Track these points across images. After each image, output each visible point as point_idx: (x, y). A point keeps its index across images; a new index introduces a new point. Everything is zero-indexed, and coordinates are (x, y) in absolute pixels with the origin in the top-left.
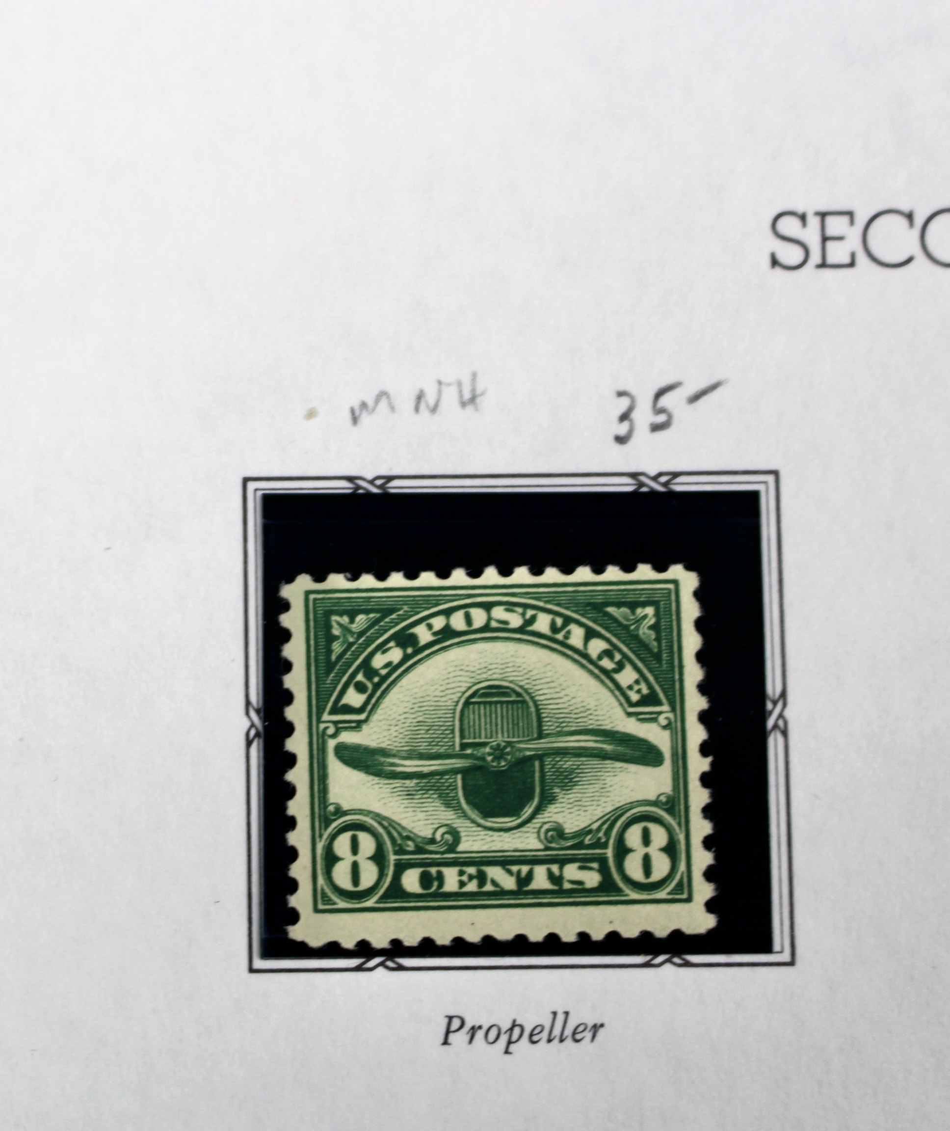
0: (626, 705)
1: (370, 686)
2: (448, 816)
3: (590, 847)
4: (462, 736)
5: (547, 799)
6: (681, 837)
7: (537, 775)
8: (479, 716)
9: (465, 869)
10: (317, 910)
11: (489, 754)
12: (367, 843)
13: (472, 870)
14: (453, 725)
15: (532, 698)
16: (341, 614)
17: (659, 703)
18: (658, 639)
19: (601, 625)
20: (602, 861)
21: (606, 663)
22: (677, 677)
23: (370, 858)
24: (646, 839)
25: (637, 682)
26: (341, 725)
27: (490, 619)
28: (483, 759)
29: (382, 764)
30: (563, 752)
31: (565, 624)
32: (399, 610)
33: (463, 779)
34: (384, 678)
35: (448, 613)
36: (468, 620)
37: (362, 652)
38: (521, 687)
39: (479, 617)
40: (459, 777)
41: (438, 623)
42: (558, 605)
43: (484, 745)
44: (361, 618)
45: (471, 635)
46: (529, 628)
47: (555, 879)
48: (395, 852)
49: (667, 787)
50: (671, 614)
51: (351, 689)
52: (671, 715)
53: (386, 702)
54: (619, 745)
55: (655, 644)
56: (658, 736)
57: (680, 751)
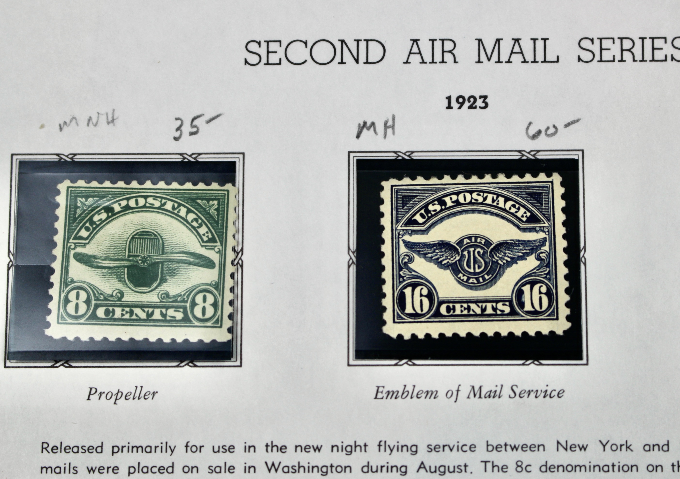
0: (201, 242)
1: (91, 228)
2: (120, 286)
3: (181, 302)
4: (129, 252)
5: (163, 280)
6: (220, 300)
7: (160, 270)
8: (137, 244)
9: (125, 308)
10: (58, 323)
11: (140, 260)
12: (83, 296)
13: (128, 309)
14: (126, 247)
15: (161, 237)
16: (82, 197)
17: (216, 242)
18: (218, 215)
19: (194, 208)
20: (185, 308)
21: (195, 224)
22: (224, 231)
23: (84, 302)
24: (205, 300)
25: (207, 232)
26: (76, 245)
27: (146, 202)
28: (138, 262)
29: (93, 262)
30: (172, 261)
31: (178, 207)
32: (107, 197)
33: (128, 270)
34: (98, 226)
35: (128, 199)
36: (137, 203)
37: (89, 214)
38: (157, 232)
39: (142, 202)
40: (126, 269)
41: (124, 203)
42: (176, 198)
43: (138, 256)
44: (90, 199)
45: (137, 209)
46: (163, 207)
47: (164, 315)
48: (95, 300)
49: (216, 278)
50: (225, 205)
51: (83, 230)
52: (220, 248)
53: (98, 236)
54: (197, 259)
55: (216, 216)
56: (214, 256)
57: (223, 263)
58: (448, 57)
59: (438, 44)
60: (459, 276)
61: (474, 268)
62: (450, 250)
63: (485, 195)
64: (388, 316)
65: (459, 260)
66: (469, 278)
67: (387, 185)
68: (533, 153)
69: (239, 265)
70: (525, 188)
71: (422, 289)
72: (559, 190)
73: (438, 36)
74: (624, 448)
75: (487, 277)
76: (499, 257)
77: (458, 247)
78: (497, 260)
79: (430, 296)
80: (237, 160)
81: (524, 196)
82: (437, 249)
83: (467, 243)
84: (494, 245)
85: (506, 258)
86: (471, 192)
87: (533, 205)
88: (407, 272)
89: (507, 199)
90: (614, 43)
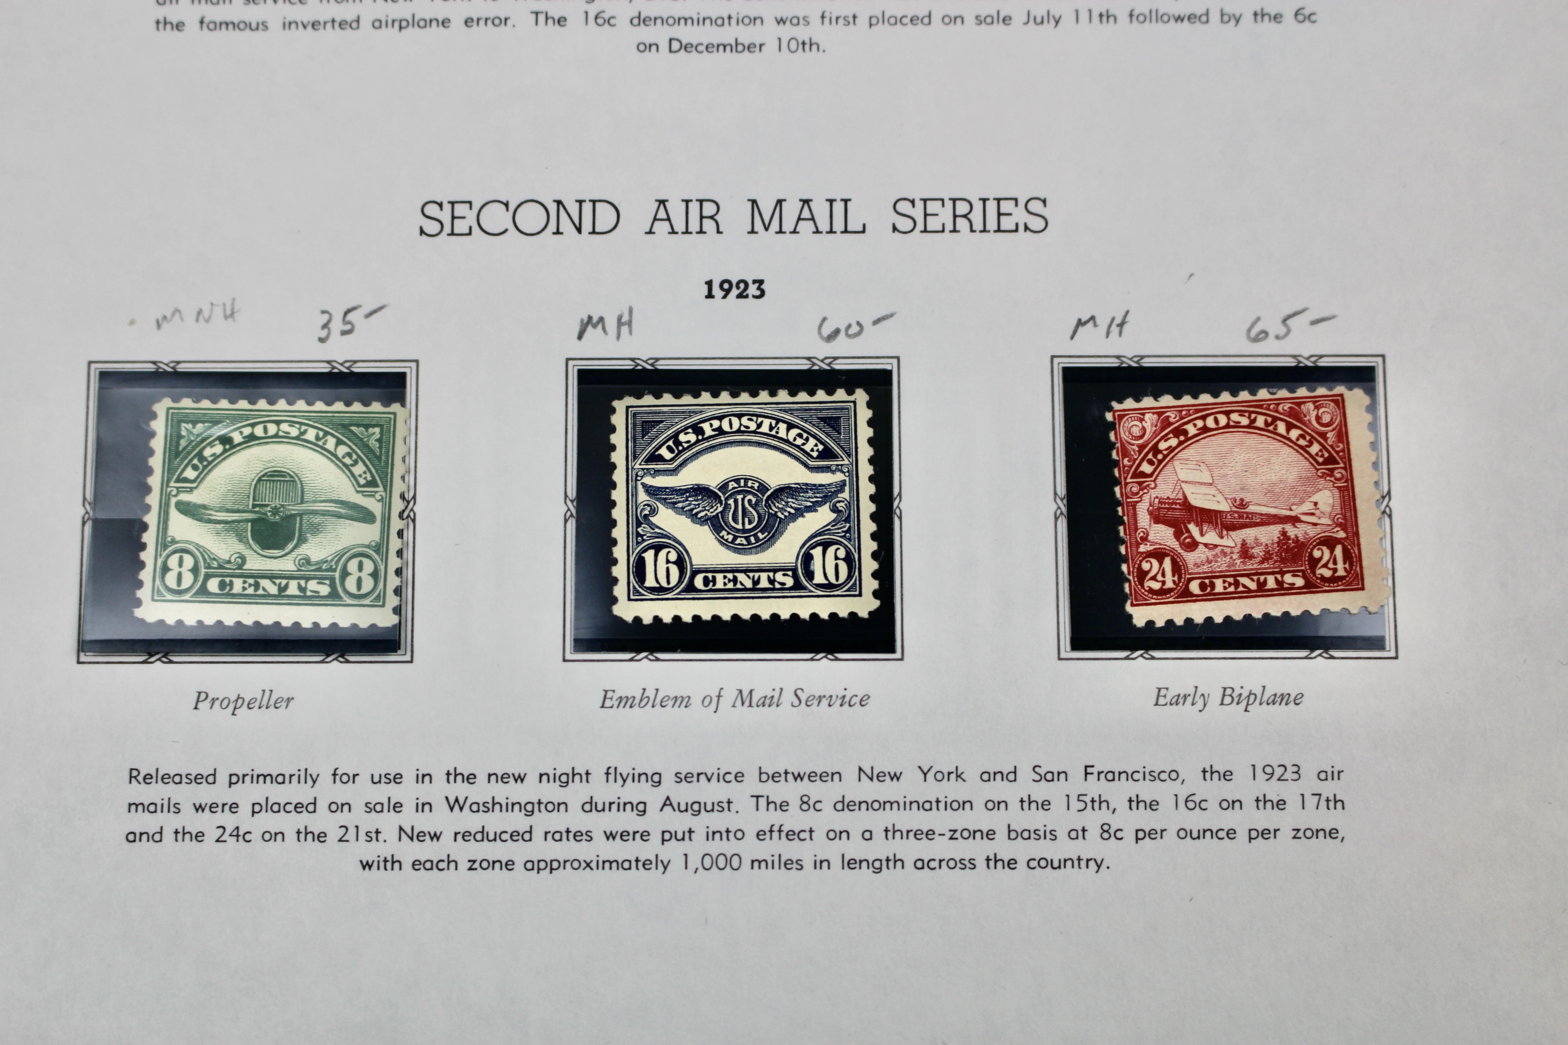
0: (356, 486)
1: (201, 466)
2: (241, 548)
3: (327, 570)
4: (254, 500)
5: (302, 540)
6: (382, 568)
7: (298, 525)
8: (265, 490)
9: (247, 580)
10: (153, 600)
11: (269, 511)
12: (189, 562)
13: (251, 581)
14: (249, 493)
15: (299, 479)
16: (187, 422)
17: (377, 486)
18: (380, 448)
19: (346, 437)
20: (332, 580)
21: (348, 461)
22: (389, 471)
23: (190, 570)
24: (360, 567)
25: (365, 473)
26: (179, 489)
27: (279, 430)
28: (266, 514)
29: (203, 514)
30: (314, 513)
31: (324, 436)
32: (224, 422)
33: (252, 526)
34: (210, 463)
35: (253, 425)
36: (265, 430)
37: (198, 446)
38: (293, 472)
39: (272, 429)
40: (250, 524)
41: (246, 431)
42: (321, 424)
43: (267, 505)
44: (200, 426)
45: (266, 439)
46: (302, 437)
47: (302, 589)
48: (206, 568)
49: (376, 537)
50: (390, 433)
51: (189, 469)
52: (383, 494)
53: (210, 477)
54: (350, 510)
55: (378, 450)
56: (374, 506)
57: (387, 515)
58: (709, 225)
59: (694, 207)
60: (721, 535)
61: (743, 524)
62: (709, 497)
63: (760, 420)
64: (620, 591)
65: (721, 512)
66: (735, 538)
67: (620, 405)
68: (827, 361)
69: (409, 519)
70: (815, 410)
71: (669, 552)
72: (864, 414)
73: (694, 195)
74: (953, 776)
75: (761, 536)
76: (778, 508)
77: (720, 494)
78: (776, 512)
79: (680, 563)
80: (407, 370)
81: (815, 421)
82: (690, 496)
83: (734, 488)
84: (772, 490)
85: (789, 509)
86: (740, 416)
87: (828, 435)
88: (649, 529)
89: (790, 426)
90: (943, 205)
